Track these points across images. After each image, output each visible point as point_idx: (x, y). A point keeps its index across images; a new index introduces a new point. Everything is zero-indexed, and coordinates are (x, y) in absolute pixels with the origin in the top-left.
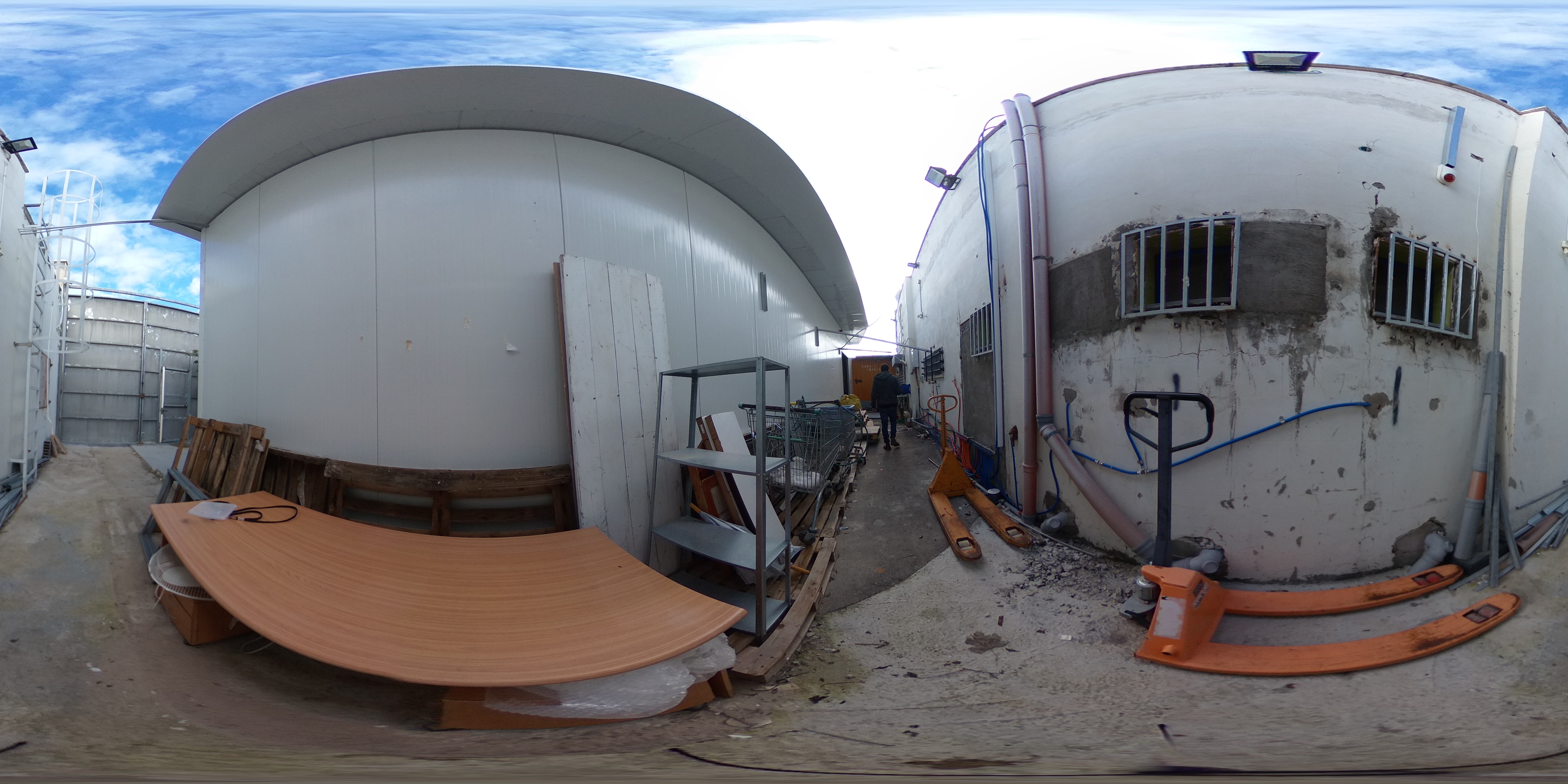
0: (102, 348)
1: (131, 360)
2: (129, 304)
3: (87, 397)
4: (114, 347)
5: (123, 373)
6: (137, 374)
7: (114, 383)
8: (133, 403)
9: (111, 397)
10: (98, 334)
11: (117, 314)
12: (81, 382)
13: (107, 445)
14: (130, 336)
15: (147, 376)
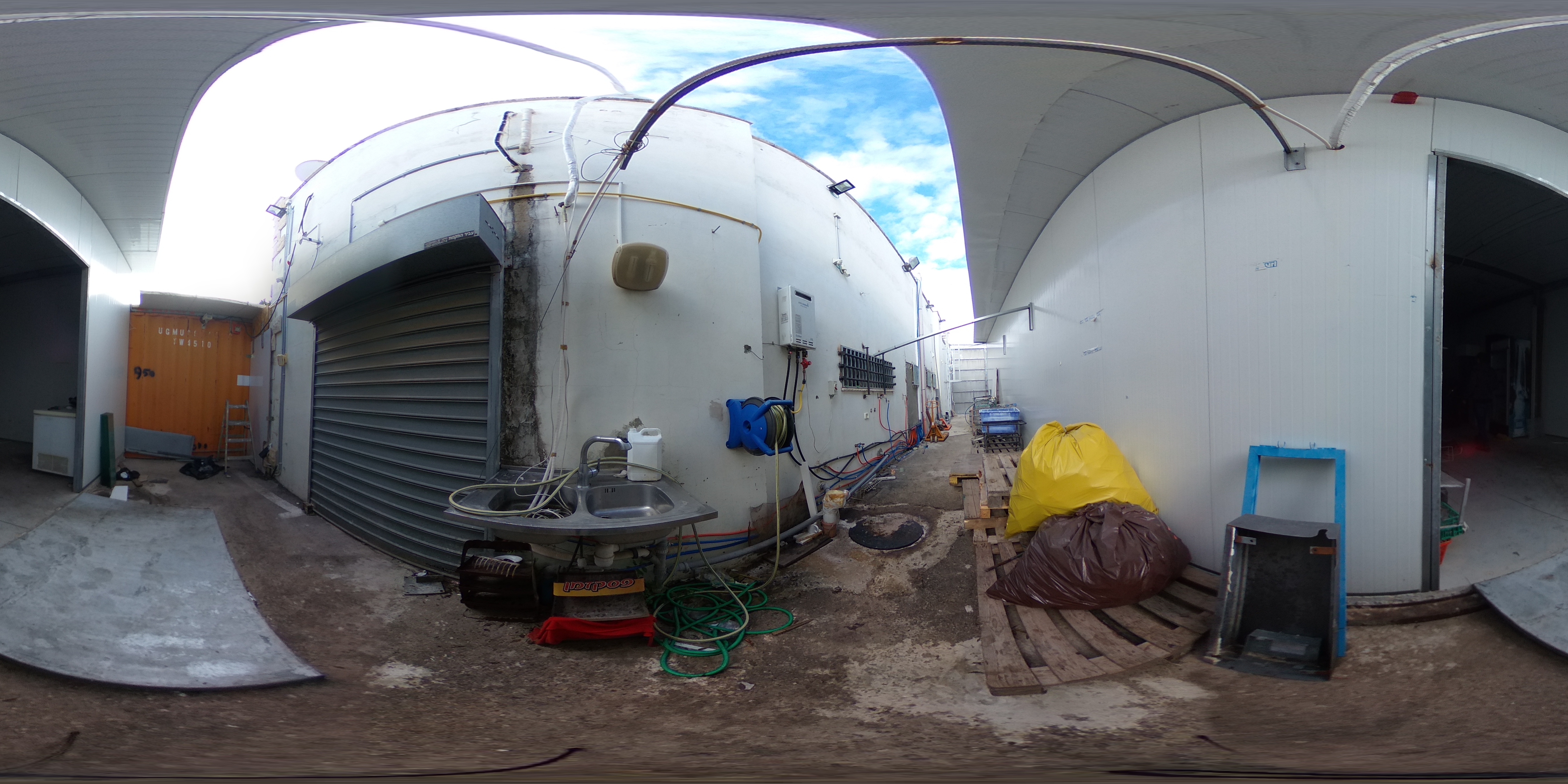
0: (967, 372)
3: (963, 393)
6: (984, 381)
9: (973, 392)
12: (960, 387)
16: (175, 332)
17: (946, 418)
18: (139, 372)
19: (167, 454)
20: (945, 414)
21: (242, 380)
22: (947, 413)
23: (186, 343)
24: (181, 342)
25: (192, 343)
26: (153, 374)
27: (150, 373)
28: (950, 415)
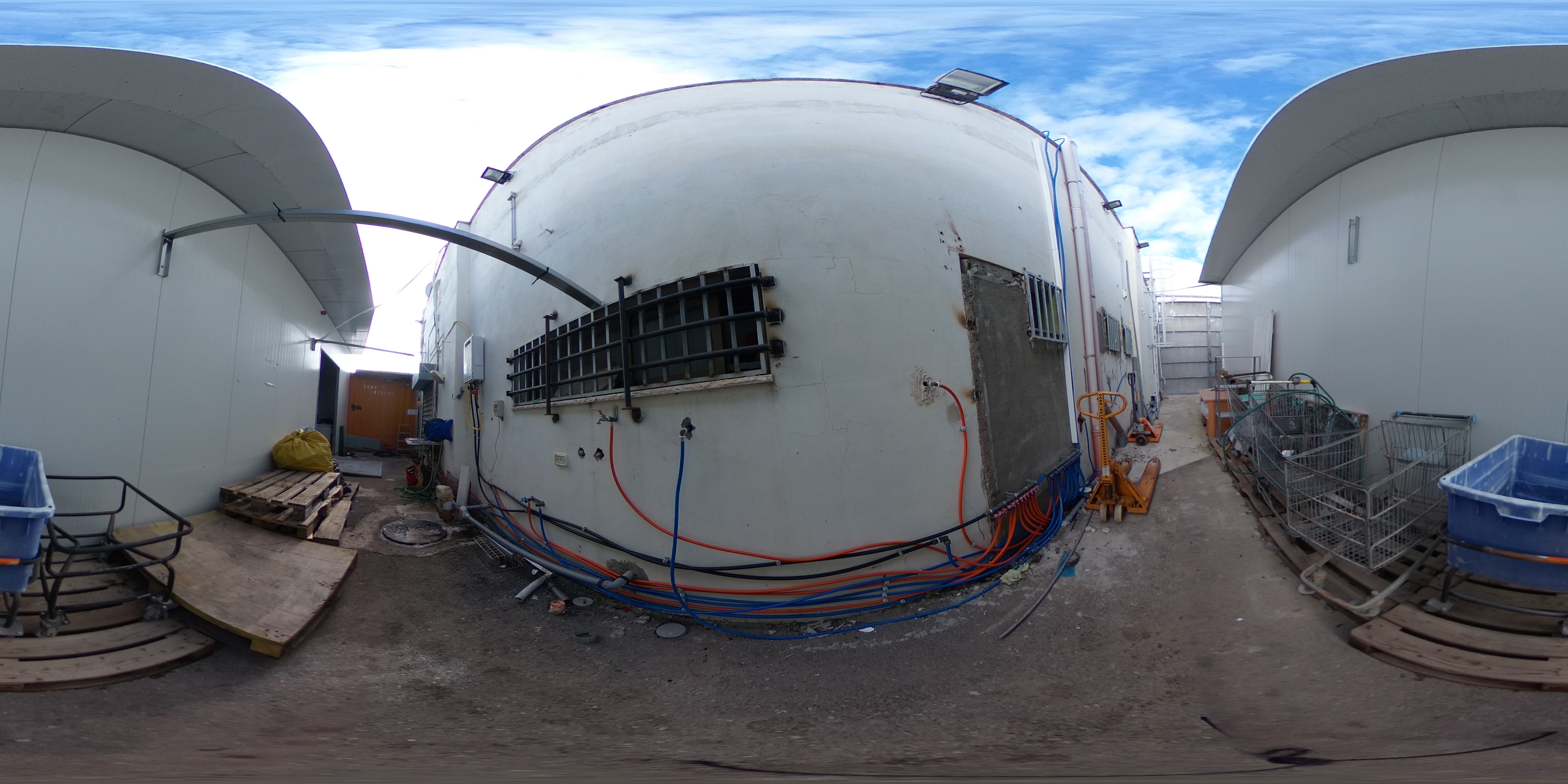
0: (1182, 334)
1: (1201, 339)
2: (1197, 304)
3: (1177, 365)
4: (1190, 333)
5: (1197, 348)
6: (1206, 348)
7: (1192, 355)
8: (1205, 367)
9: (1191, 364)
10: (1179, 326)
11: (1190, 312)
12: (1173, 356)
13: (1191, 394)
14: (1199, 325)
15: (1213, 349)
16: (372, 387)
17: (1152, 406)
18: (353, 407)
19: (367, 449)
20: (1150, 399)
21: (410, 412)
22: (1153, 398)
23: (377, 392)
24: (375, 392)
25: (380, 393)
26: (360, 409)
27: (359, 408)
28: (1158, 400)
